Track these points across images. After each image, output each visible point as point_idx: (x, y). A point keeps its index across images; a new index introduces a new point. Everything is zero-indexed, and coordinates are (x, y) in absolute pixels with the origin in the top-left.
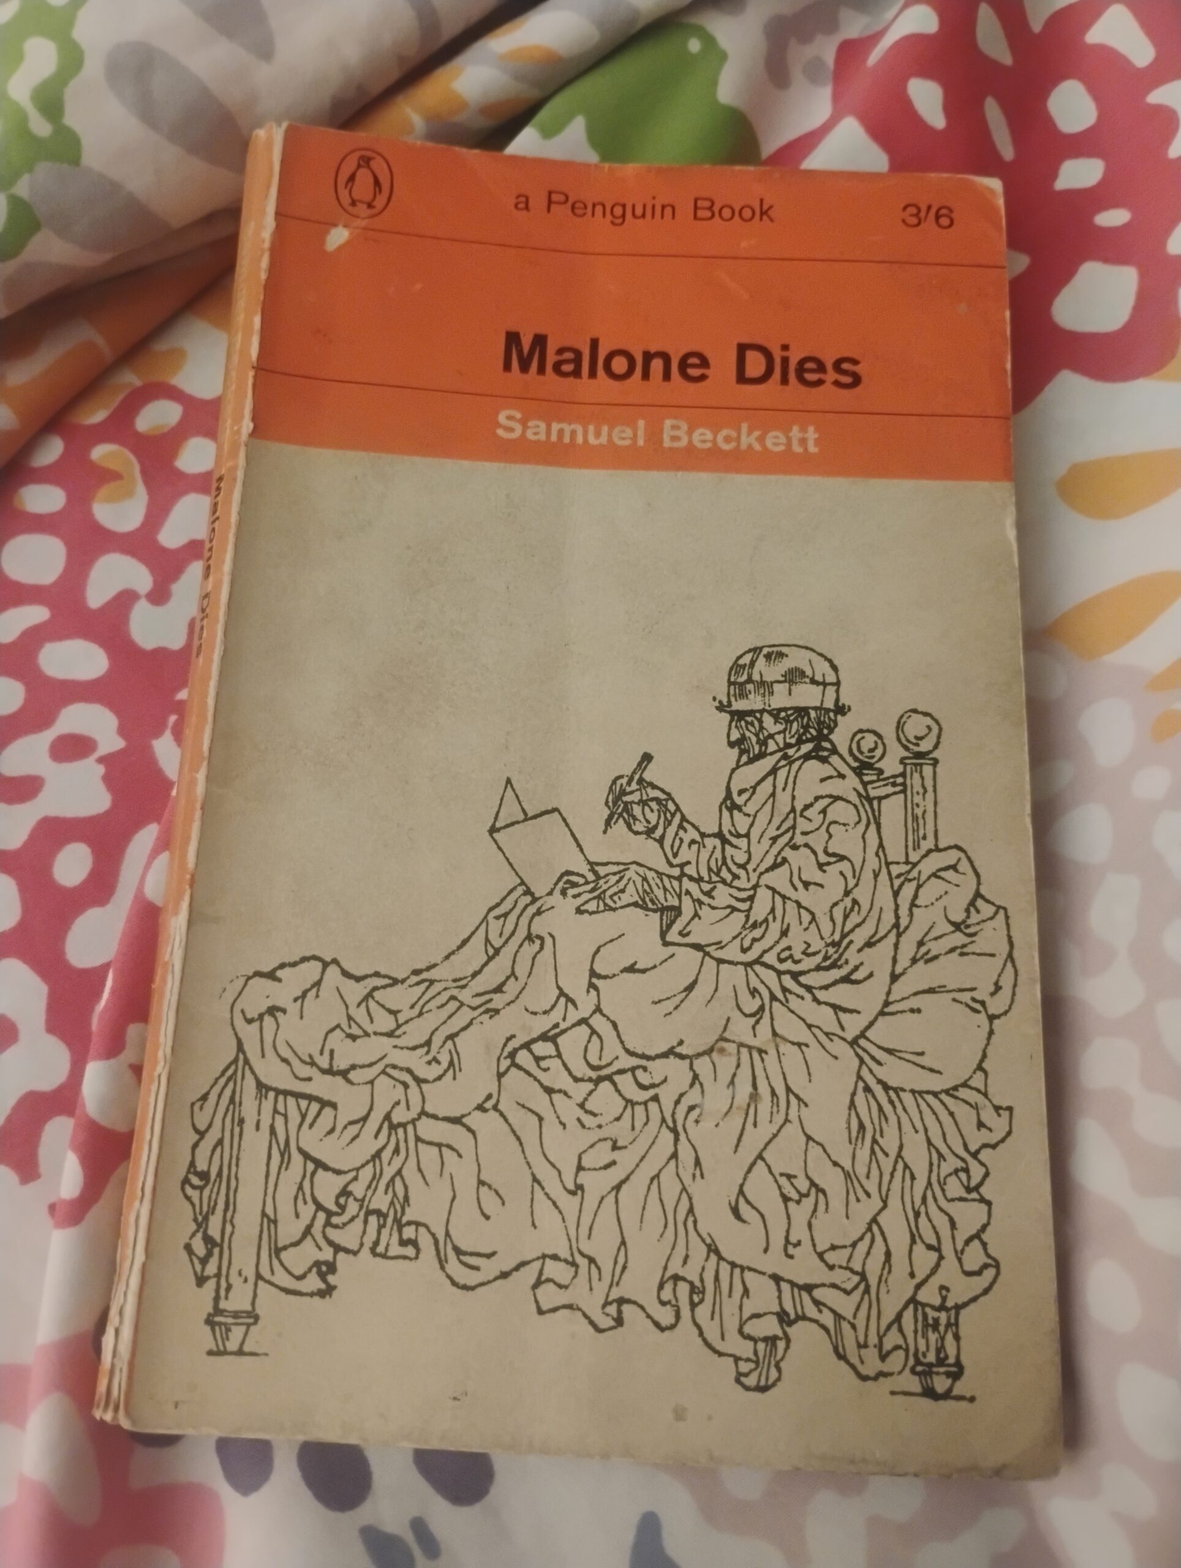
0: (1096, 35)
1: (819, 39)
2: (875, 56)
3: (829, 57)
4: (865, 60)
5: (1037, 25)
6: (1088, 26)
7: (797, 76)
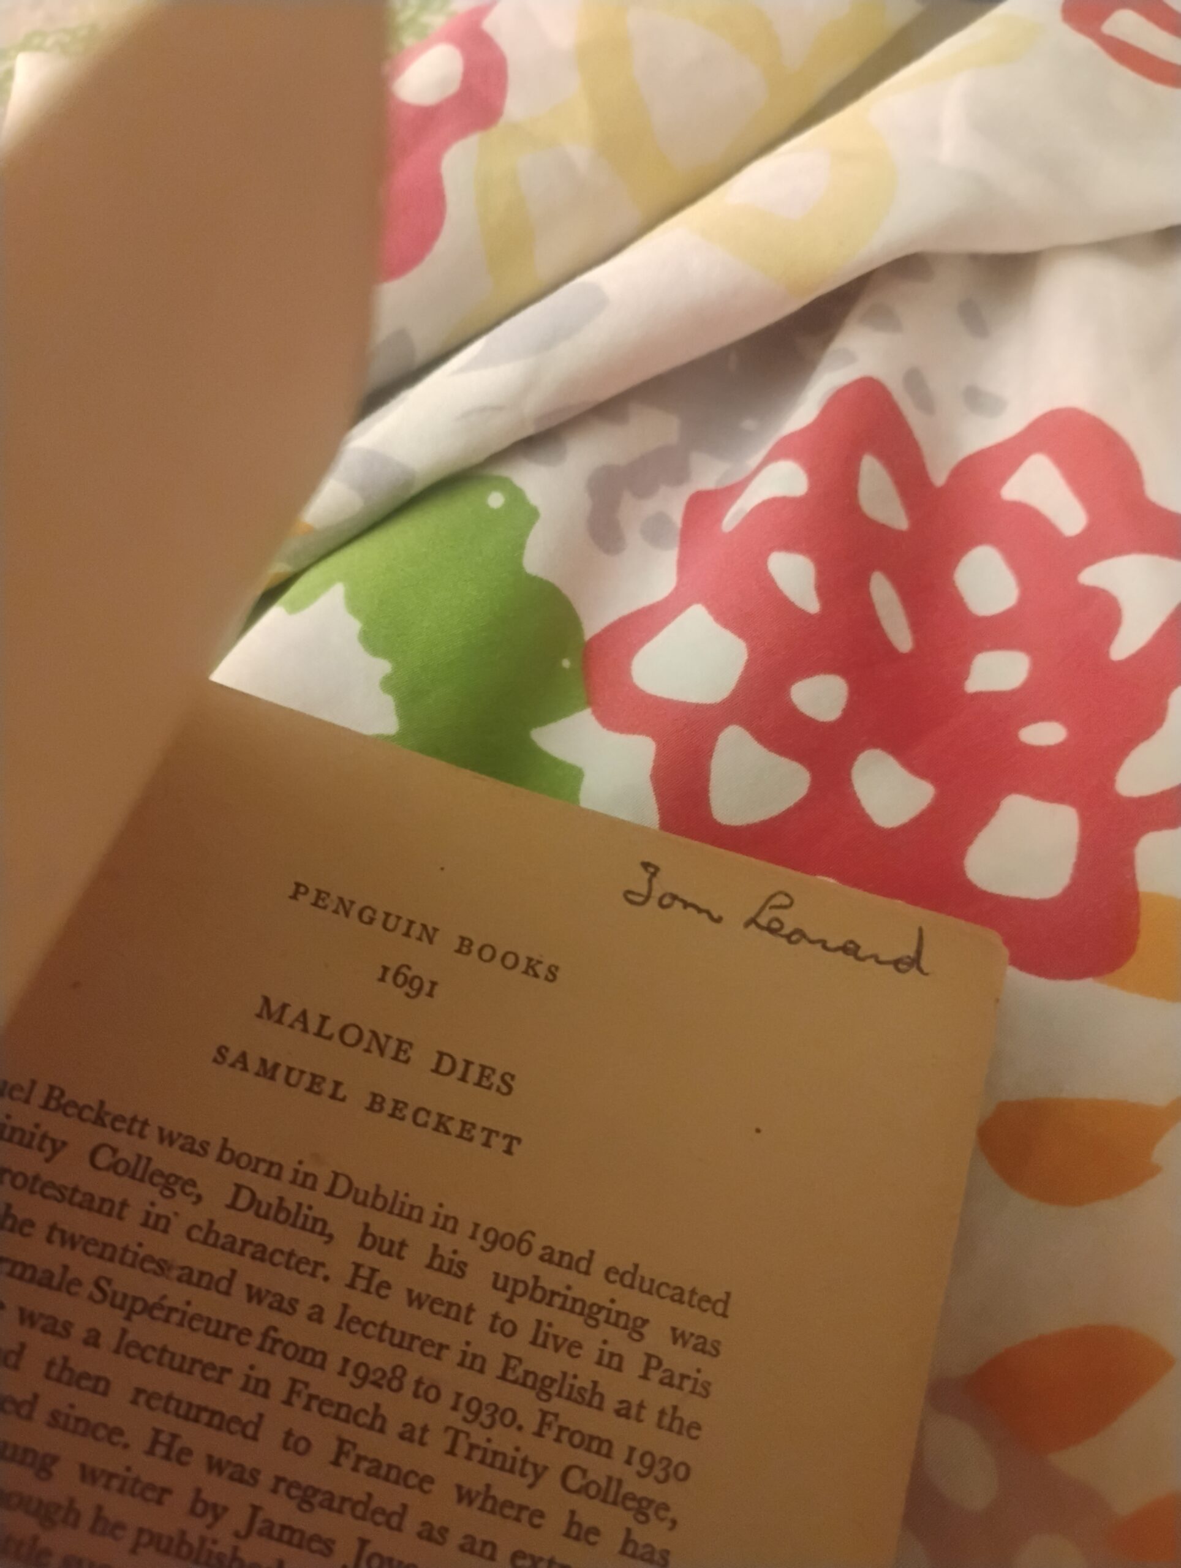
0: (1013, 490)
1: (664, 490)
2: (732, 517)
3: (676, 514)
4: (719, 520)
5: (939, 477)
6: (1003, 479)
7: (634, 538)
